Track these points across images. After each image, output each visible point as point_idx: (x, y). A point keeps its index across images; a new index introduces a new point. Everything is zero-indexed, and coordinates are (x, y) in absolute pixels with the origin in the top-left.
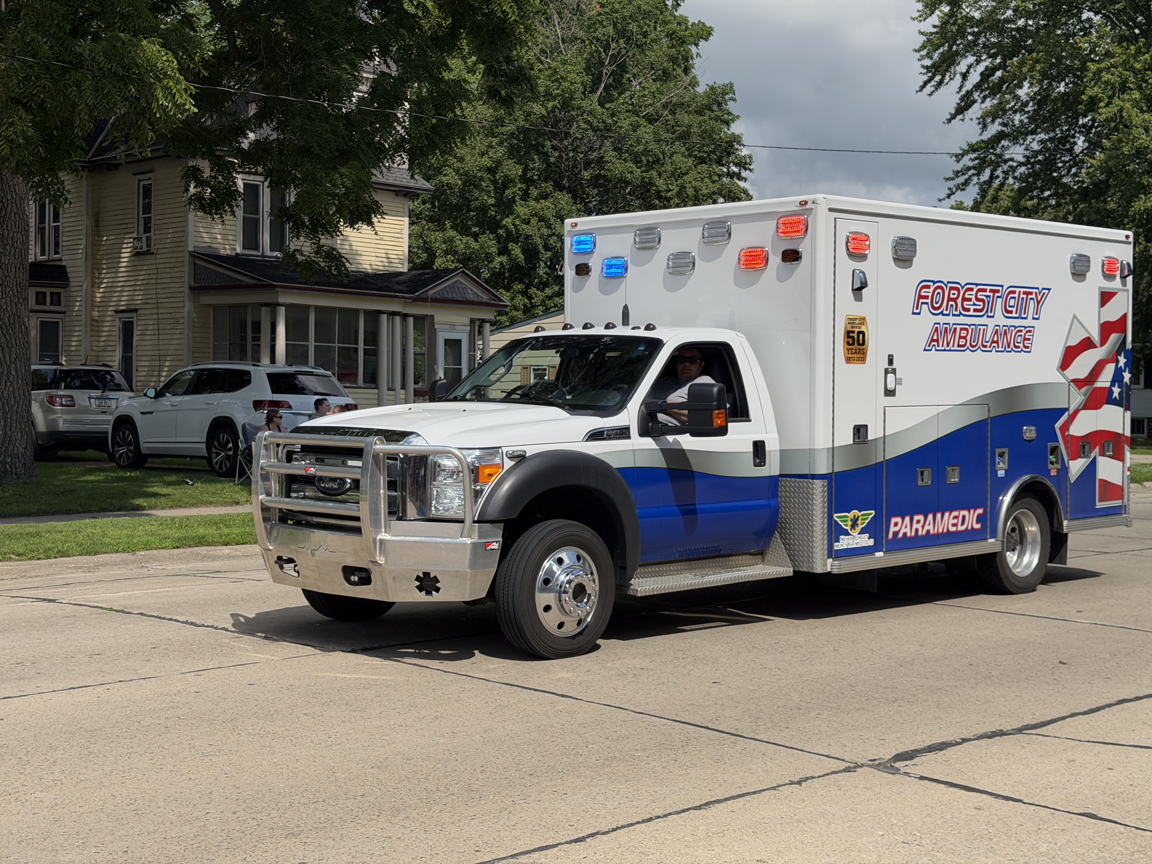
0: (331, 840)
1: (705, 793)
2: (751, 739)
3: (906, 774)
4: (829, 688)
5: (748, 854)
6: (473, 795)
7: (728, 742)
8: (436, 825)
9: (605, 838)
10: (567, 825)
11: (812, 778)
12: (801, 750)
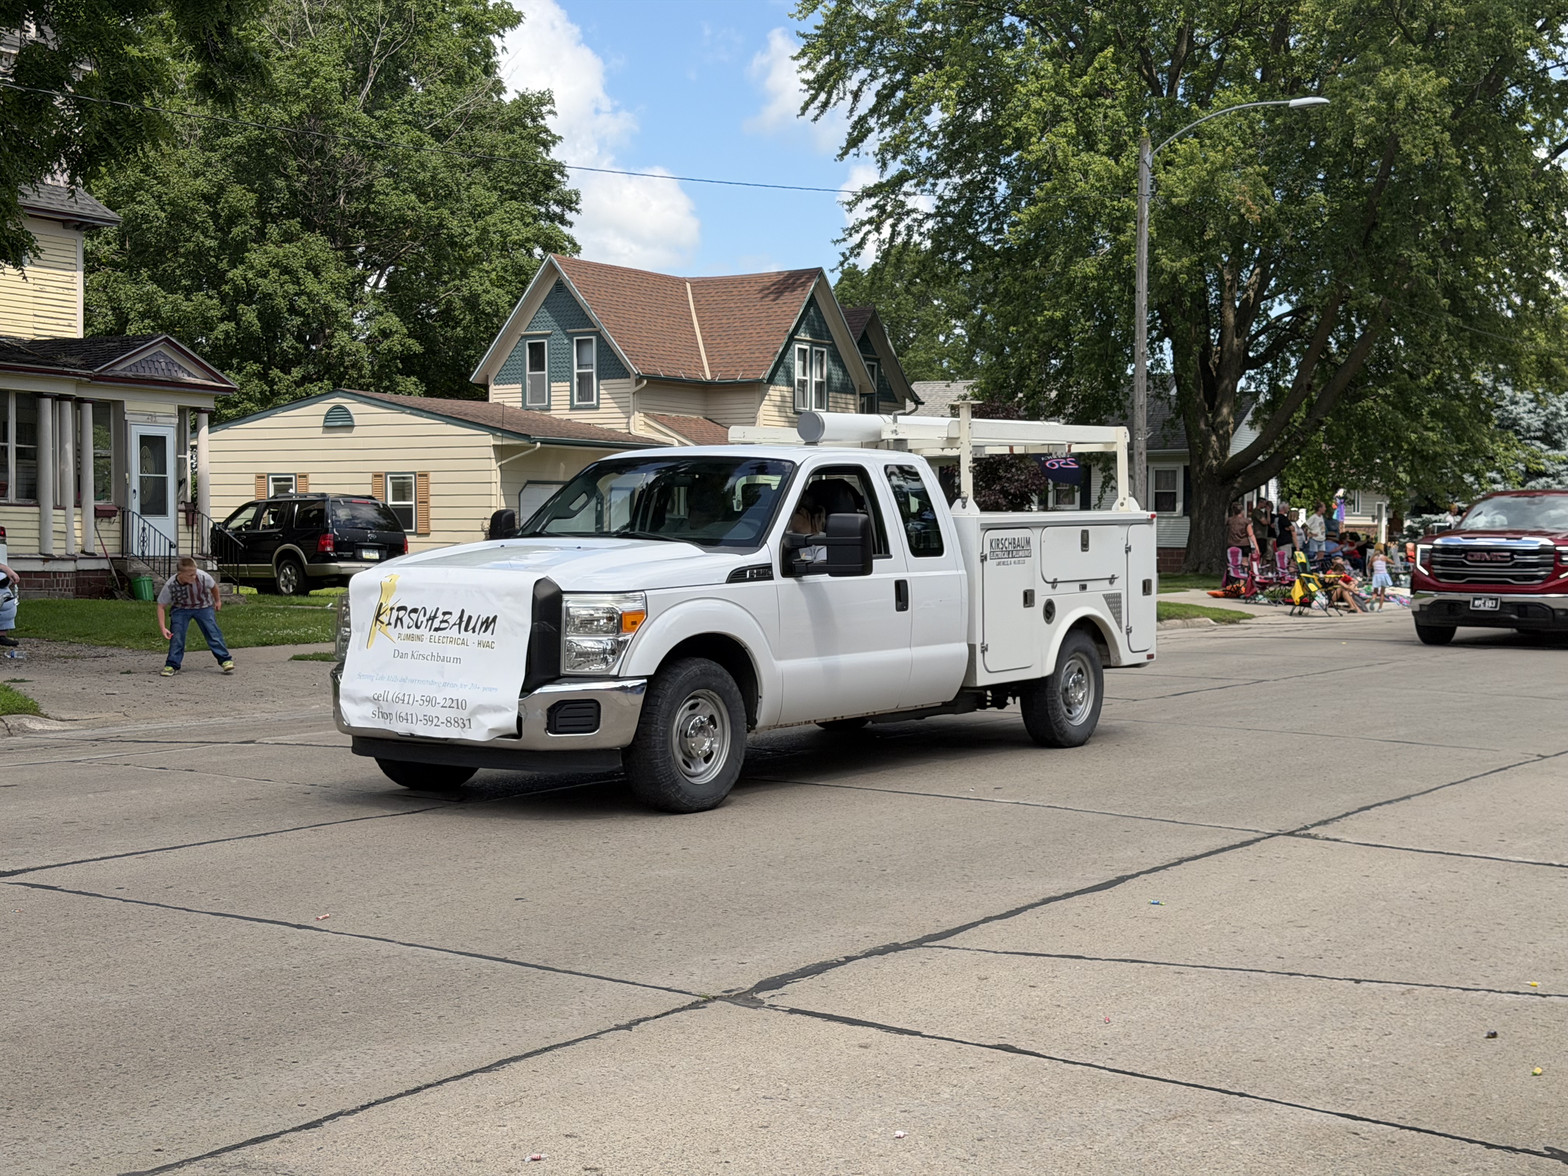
1: (497, 1049)
2: (565, 972)
3: (772, 1006)
4: (674, 900)
5: (553, 1129)
7: (533, 977)
8: (97, 1118)
9: (351, 1119)
10: (295, 1105)
11: (646, 1019)
12: (633, 983)
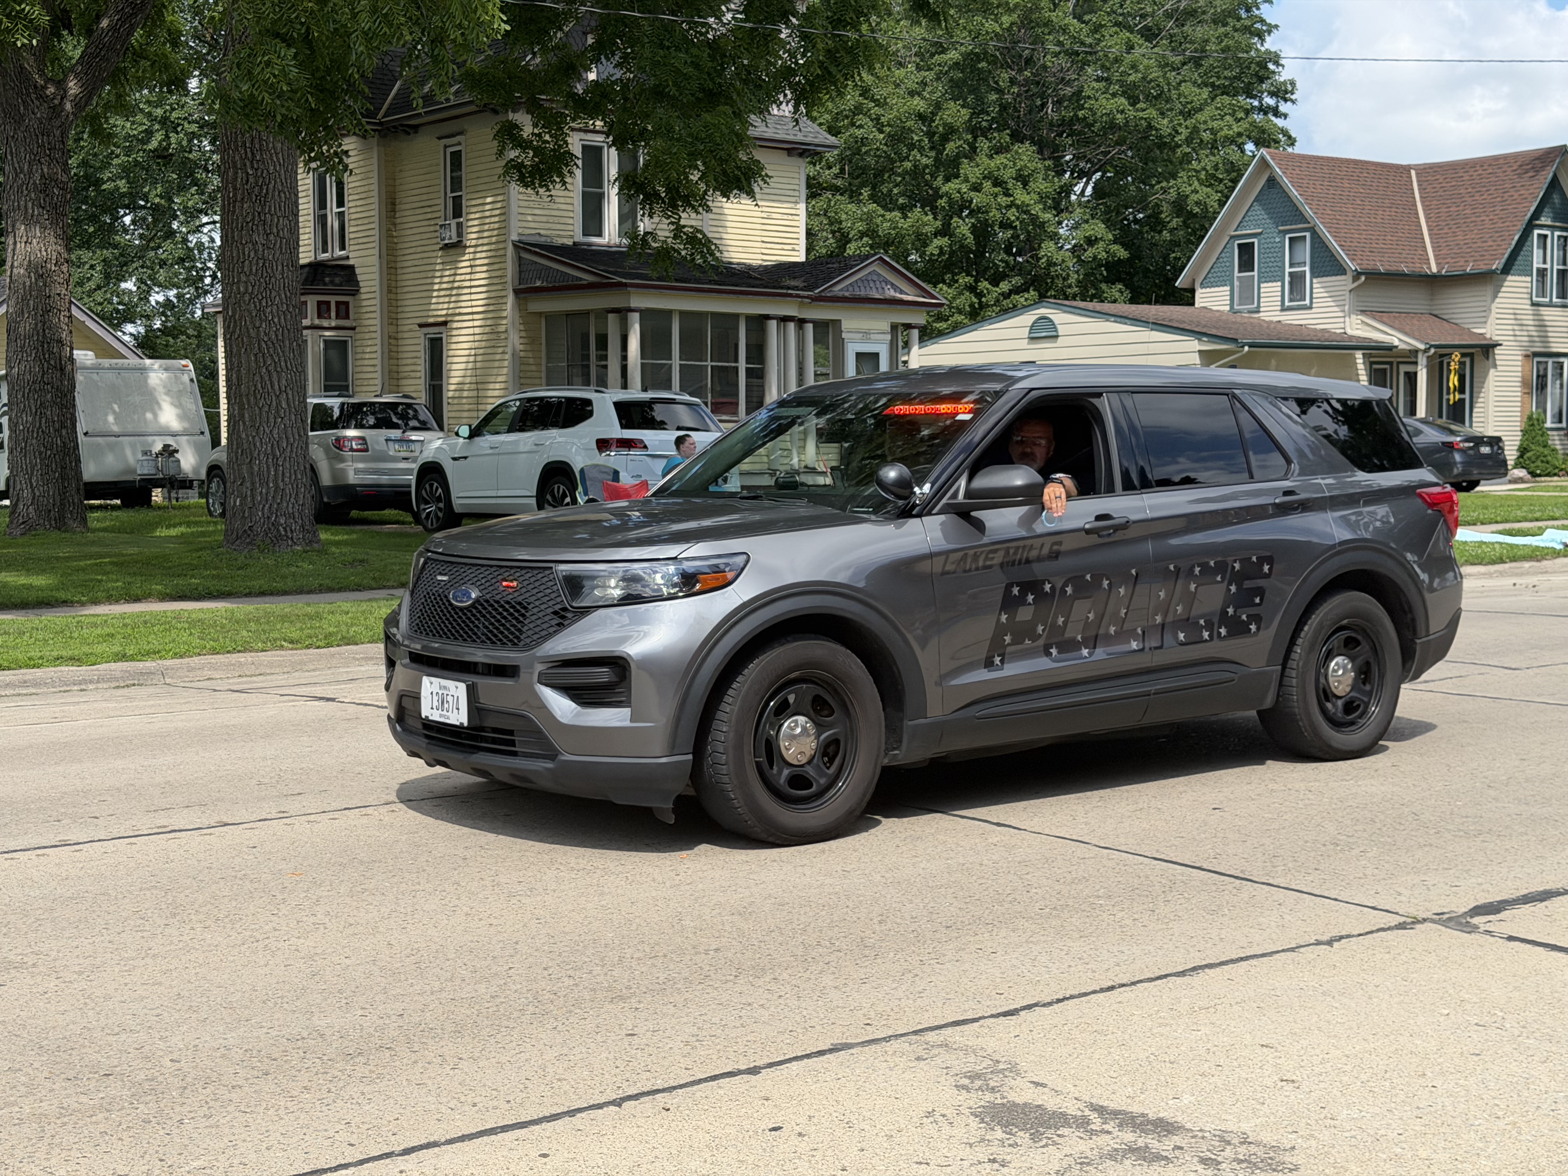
0: (670, 1006)
1: (1192, 955)
2: (1263, 883)
3: (1488, 932)
4: (1382, 817)
5: (1248, 1036)
6: (867, 952)
7: (1230, 887)
8: (813, 990)
9: (1046, 1011)
10: (994, 993)
11: (1348, 936)
12: (1336, 900)
